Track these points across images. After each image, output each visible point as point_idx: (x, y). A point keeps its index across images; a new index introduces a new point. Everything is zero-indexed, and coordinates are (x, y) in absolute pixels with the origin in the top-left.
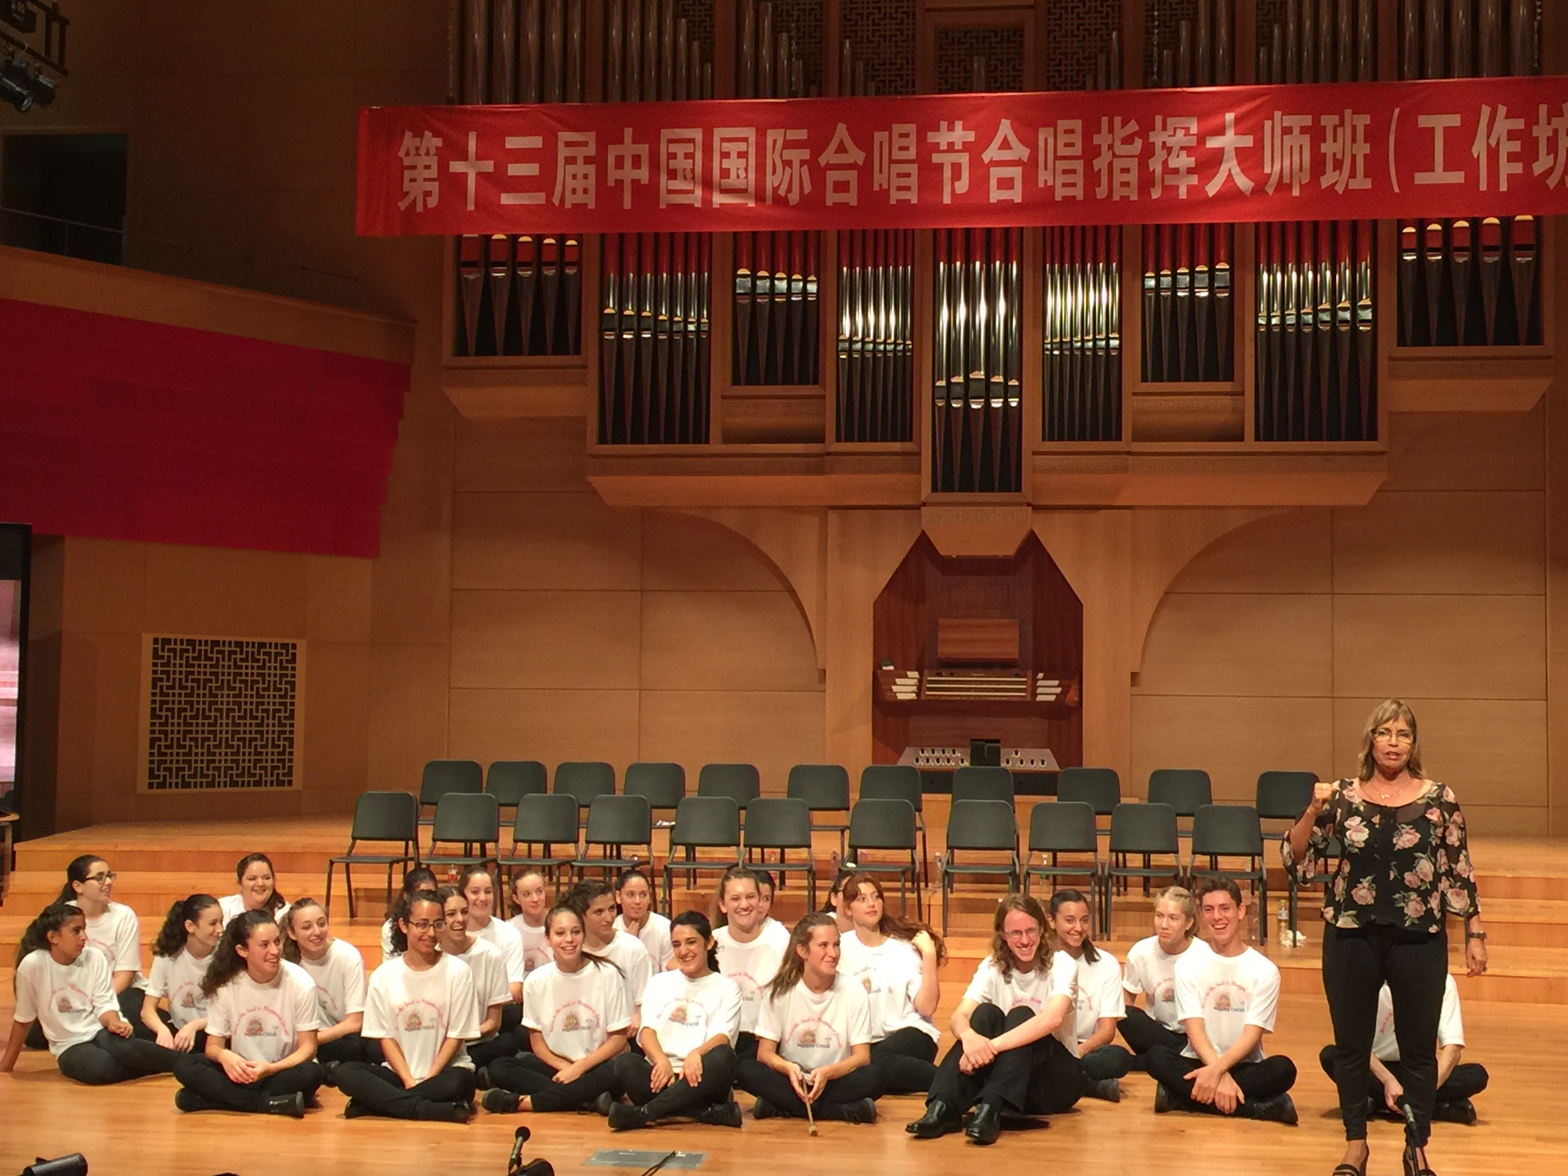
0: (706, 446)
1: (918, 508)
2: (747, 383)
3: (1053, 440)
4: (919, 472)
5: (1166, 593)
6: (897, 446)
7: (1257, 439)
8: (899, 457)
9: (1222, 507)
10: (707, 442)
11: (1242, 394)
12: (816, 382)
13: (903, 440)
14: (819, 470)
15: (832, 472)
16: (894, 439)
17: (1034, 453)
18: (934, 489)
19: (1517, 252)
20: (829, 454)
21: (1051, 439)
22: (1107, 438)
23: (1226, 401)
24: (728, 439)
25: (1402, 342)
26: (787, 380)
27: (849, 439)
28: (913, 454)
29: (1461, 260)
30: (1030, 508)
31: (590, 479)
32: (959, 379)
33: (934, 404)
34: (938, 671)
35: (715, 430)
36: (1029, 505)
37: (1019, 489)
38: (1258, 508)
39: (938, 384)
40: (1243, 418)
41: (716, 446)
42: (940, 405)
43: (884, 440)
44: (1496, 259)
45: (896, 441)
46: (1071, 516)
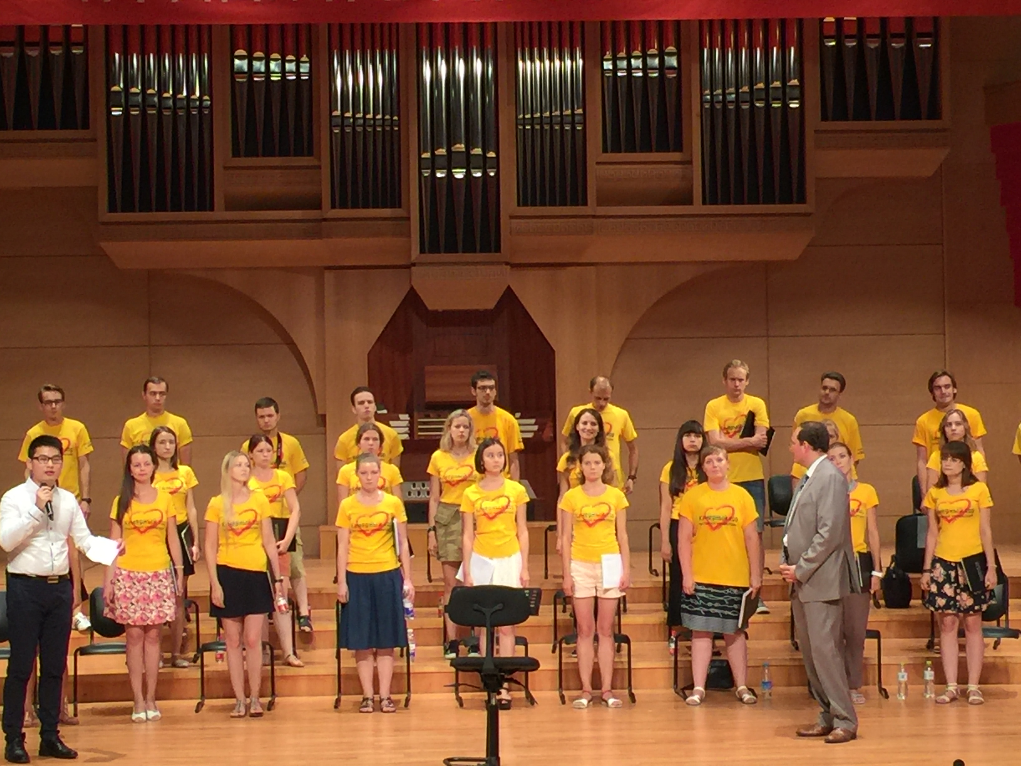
0: (211, 213)
1: (408, 267)
2: (246, 155)
3: (527, 205)
4: (409, 236)
5: (627, 339)
6: (387, 212)
7: (704, 203)
8: (390, 222)
9: (673, 263)
10: (212, 209)
11: (690, 162)
12: (310, 154)
13: (393, 206)
14: (317, 235)
15: (329, 236)
16: (385, 206)
17: (511, 217)
18: (422, 251)
19: (919, 39)
20: (325, 220)
21: (525, 204)
22: (575, 203)
23: (676, 170)
24: (230, 206)
25: (825, 118)
26: (284, 153)
27: (343, 206)
28: (401, 218)
29: (872, 46)
30: (509, 267)
31: (103, 244)
32: (442, 151)
33: (420, 174)
34: (427, 413)
35: (219, 200)
36: (507, 264)
37: (498, 249)
38: (704, 263)
39: (423, 156)
40: (692, 186)
41: (219, 214)
42: (426, 175)
43: (376, 206)
44: (902, 45)
45: (386, 207)
46: (542, 273)
